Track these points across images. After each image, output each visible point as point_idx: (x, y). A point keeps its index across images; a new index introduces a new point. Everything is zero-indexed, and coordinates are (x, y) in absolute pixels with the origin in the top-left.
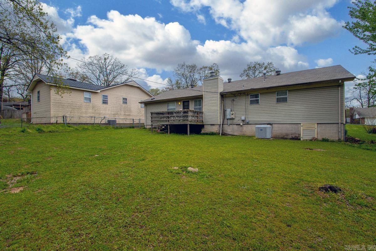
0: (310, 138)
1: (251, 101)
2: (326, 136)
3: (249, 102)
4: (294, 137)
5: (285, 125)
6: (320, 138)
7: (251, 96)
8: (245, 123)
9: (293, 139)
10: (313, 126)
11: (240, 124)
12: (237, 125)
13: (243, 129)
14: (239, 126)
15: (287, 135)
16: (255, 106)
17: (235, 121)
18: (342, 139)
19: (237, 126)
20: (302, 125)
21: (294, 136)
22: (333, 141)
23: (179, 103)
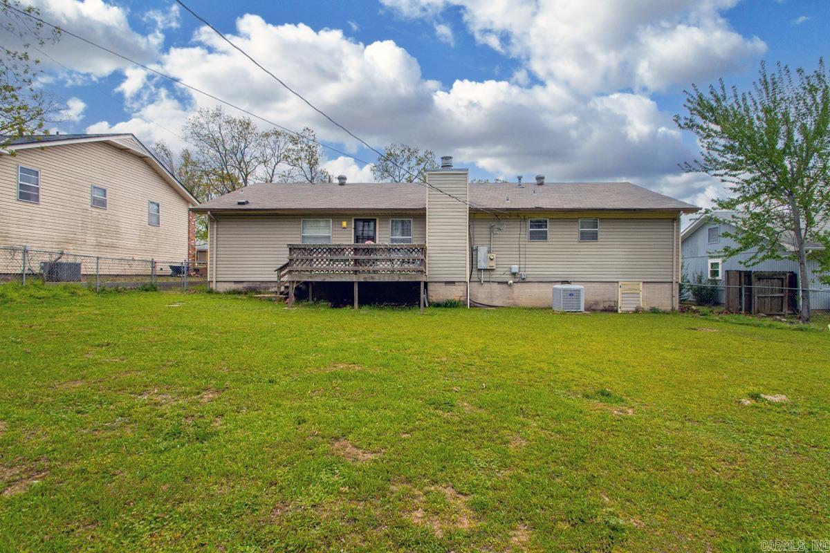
0: (632, 308)
1: (531, 232)
2: (655, 305)
3: (528, 236)
4: (607, 307)
5: (594, 285)
6: (647, 308)
7: (531, 222)
8: (517, 280)
9: (605, 310)
10: (636, 287)
11: (507, 283)
12: (499, 283)
13: (513, 292)
14: (504, 286)
15: (596, 303)
16: (538, 245)
17: (497, 276)
18: (677, 308)
19: (501, 286)
20: (620, 284)
21: (607, 305)
22: (664, 313)
23: (344, 224)
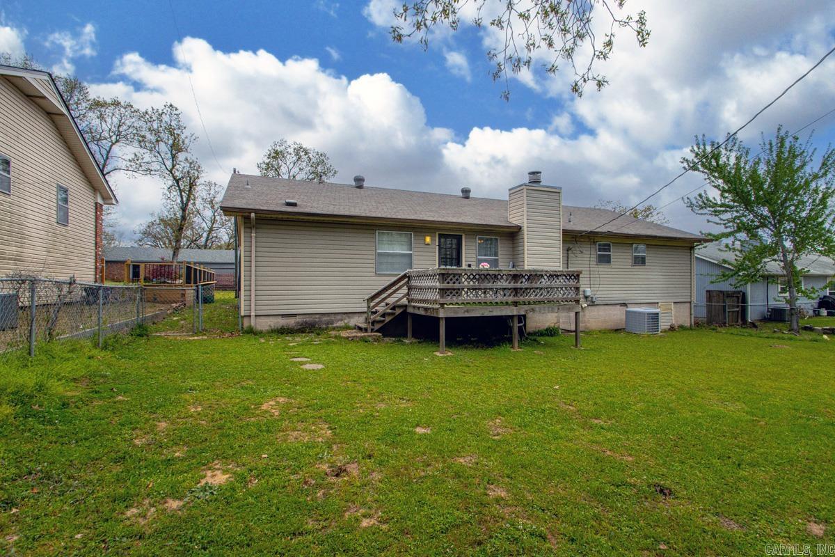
0: (667, 326)
1: (599, 255)
2: (681, 322)
3: (596, 259)
7: (599, 245)
8: (589, 303)
10: (669, 307)
16: (604, 268)
18: (693, 324)
20: (659, 305)
23: (428, 239)
